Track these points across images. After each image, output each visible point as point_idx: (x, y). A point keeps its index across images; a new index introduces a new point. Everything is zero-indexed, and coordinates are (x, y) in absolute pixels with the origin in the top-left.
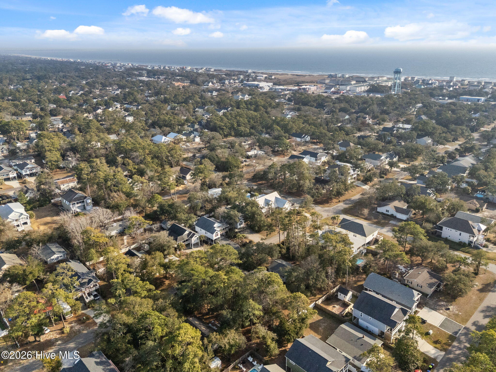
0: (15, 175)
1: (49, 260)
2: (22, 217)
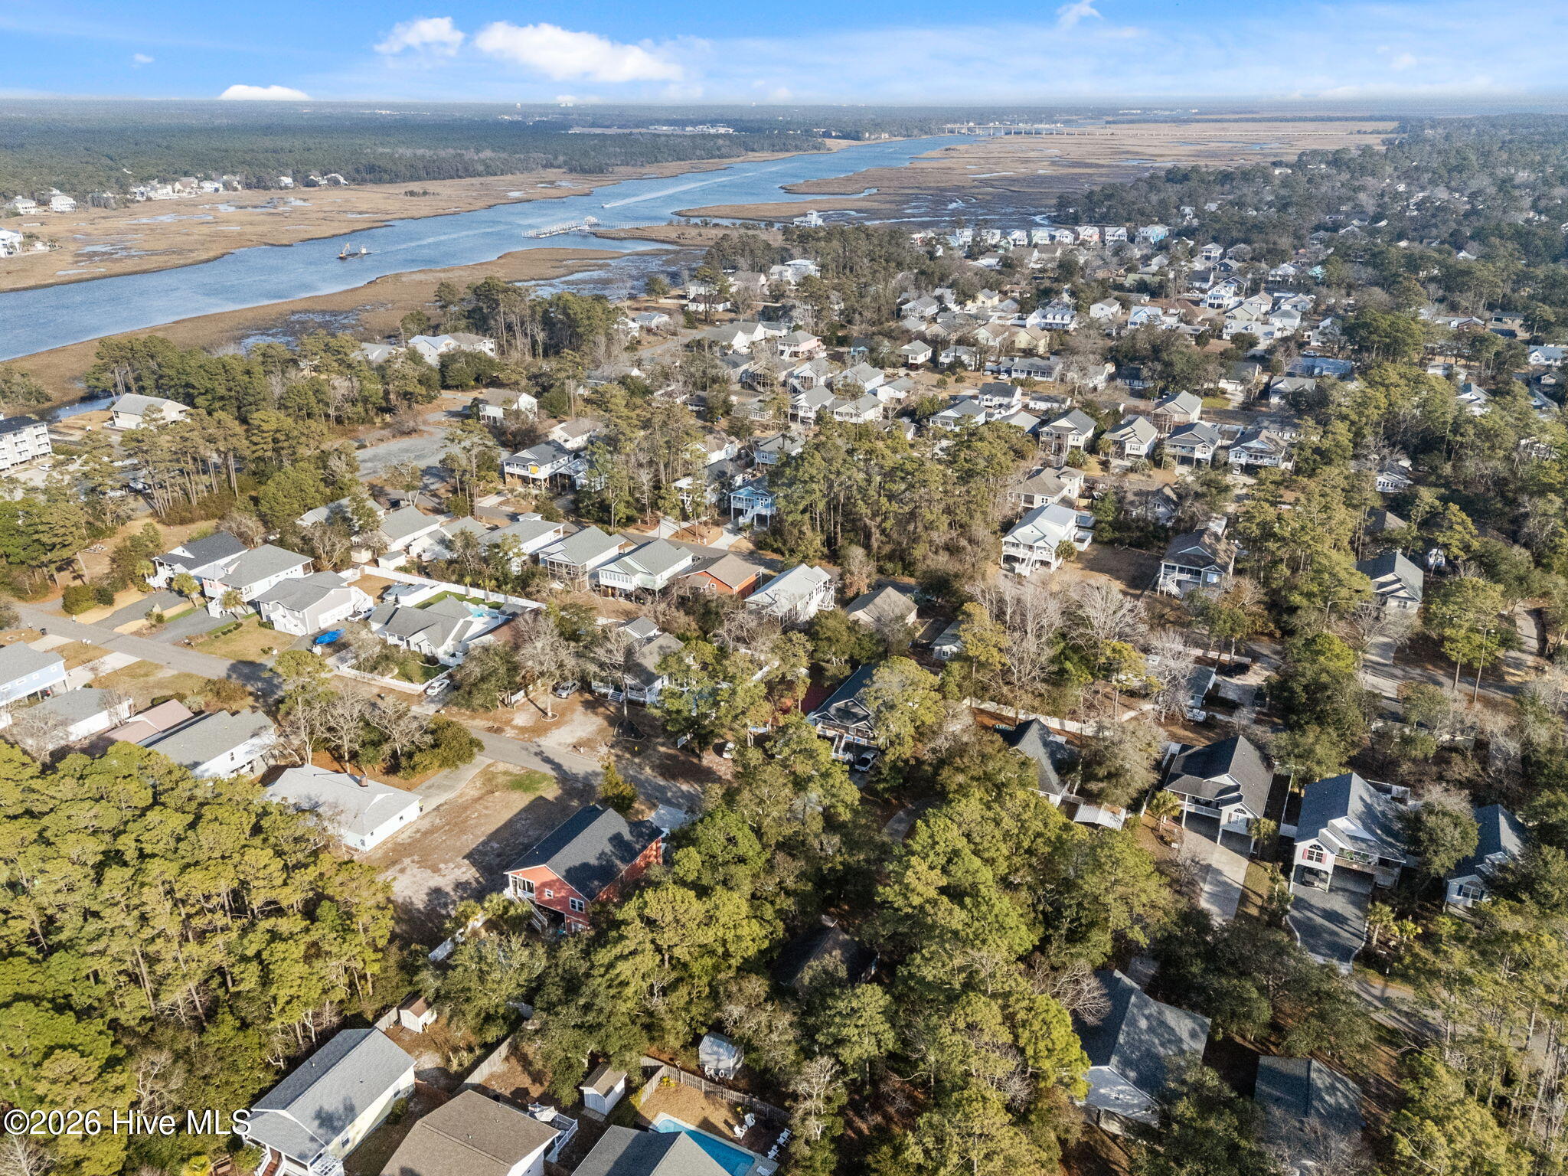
1: (937, 648)
2: (1041, 543)
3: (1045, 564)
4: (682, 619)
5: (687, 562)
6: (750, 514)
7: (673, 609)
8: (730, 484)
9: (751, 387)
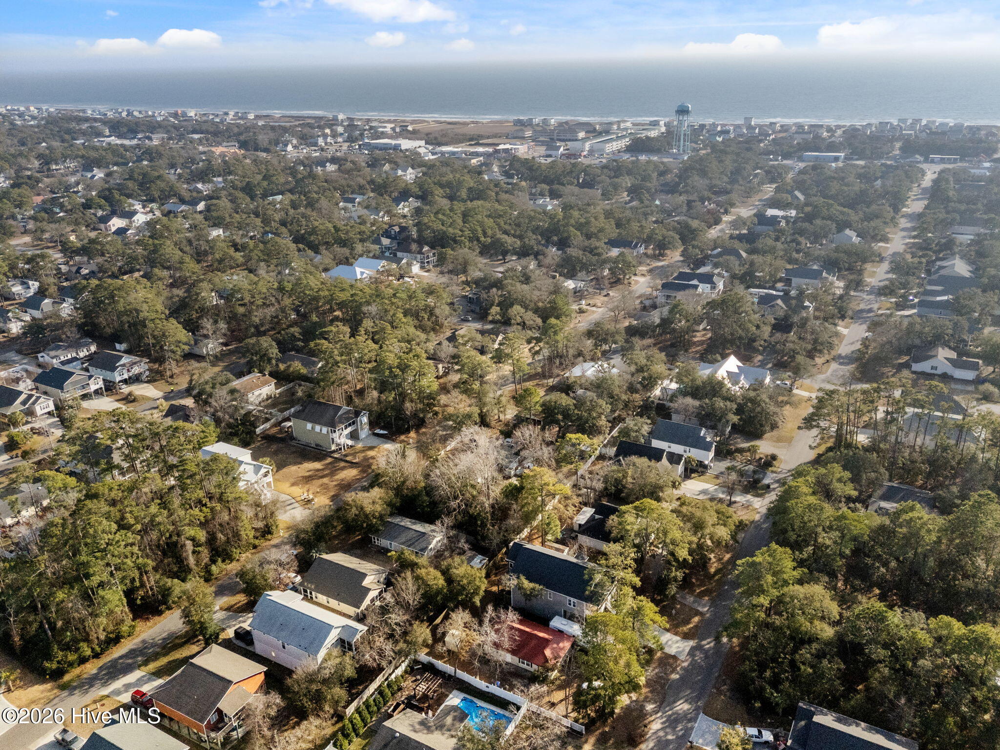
0: (101, 384)
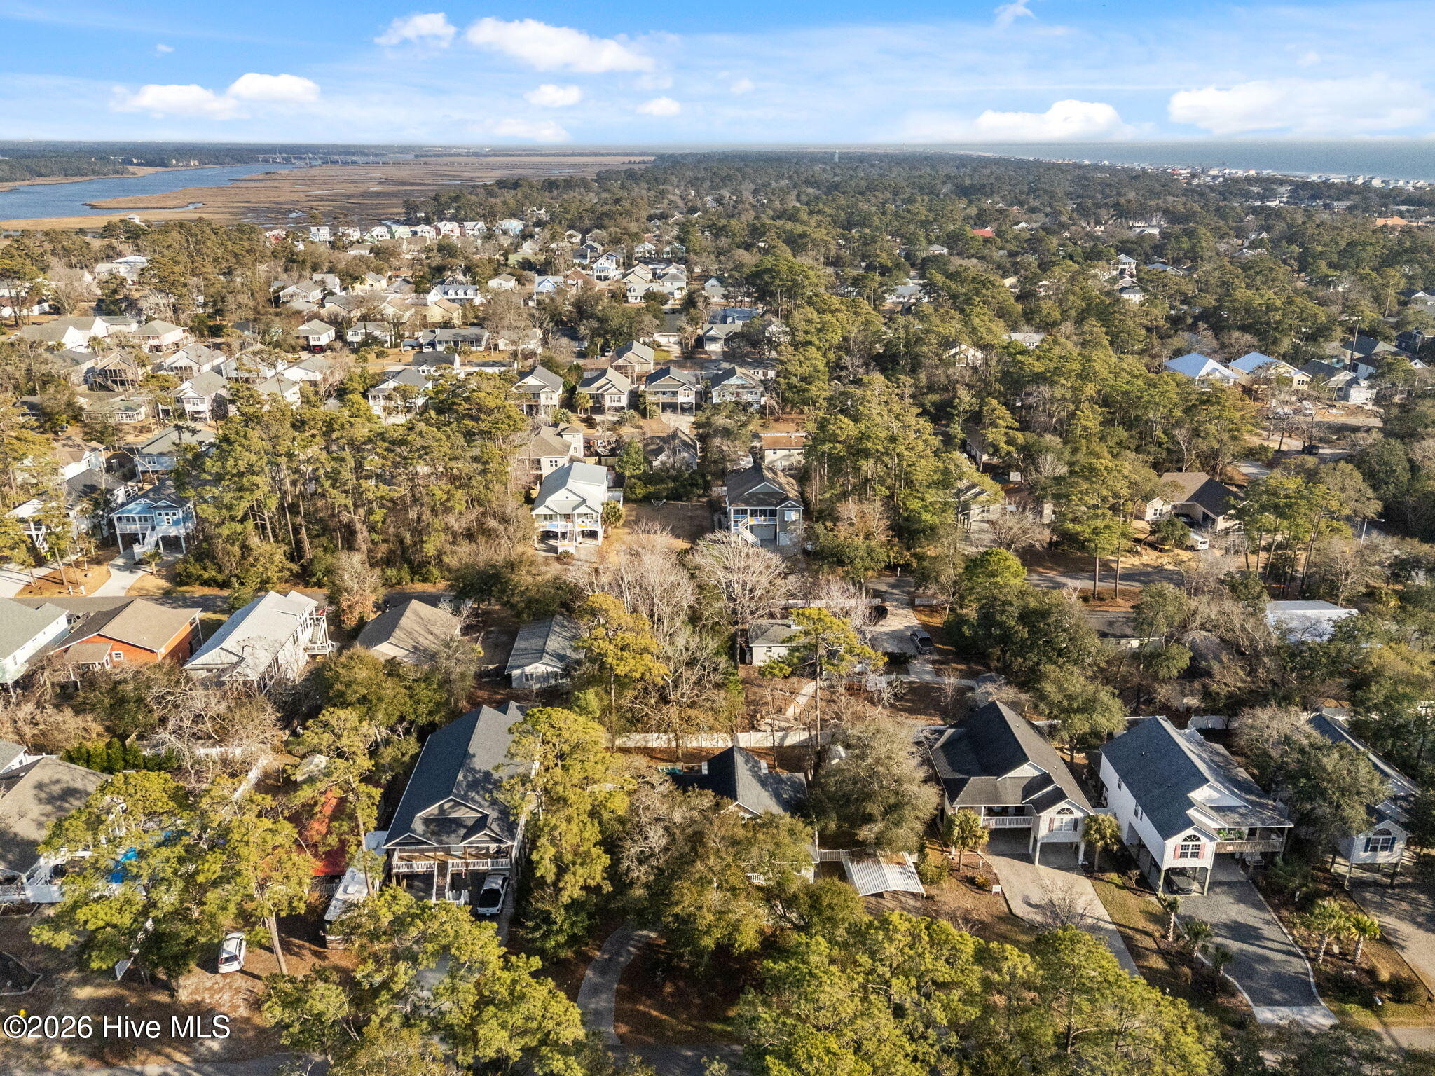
0: (691, 398)
1: (516, 672)
2: (583, 510)
3: (593, 535)
4: (68, 723)
5: (59, 625)
6: (151, 539)
7: (50, 709)
8: (107, 502)
9: (103, 387)
